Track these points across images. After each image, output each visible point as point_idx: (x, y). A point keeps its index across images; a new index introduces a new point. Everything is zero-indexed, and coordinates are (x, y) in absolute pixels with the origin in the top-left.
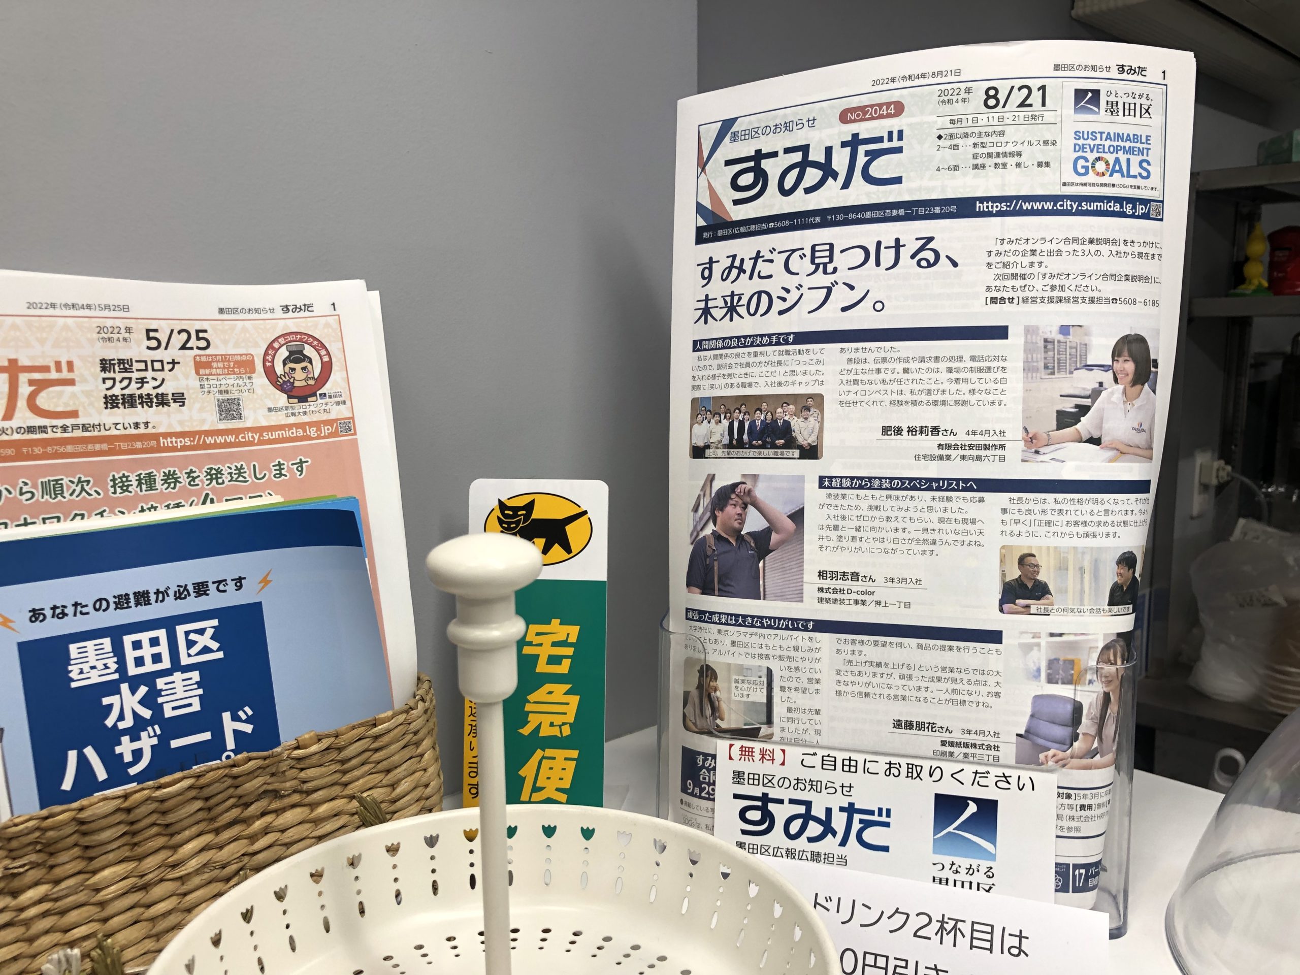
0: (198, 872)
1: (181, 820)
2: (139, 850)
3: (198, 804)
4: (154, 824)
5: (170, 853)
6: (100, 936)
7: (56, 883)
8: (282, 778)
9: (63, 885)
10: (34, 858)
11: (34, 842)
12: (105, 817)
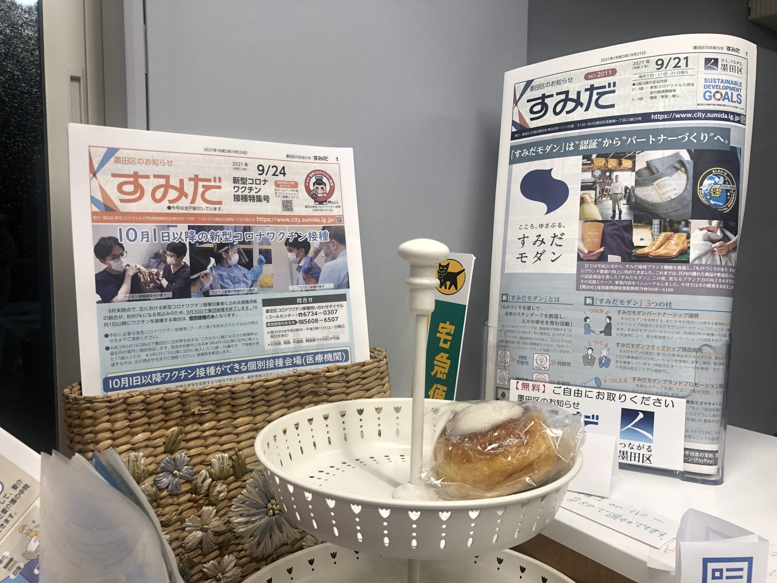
2: (255, 411)
4: (262, 400)
5: (267, 415)
6: (236, 449)
7: (219, 421)
8: (320, 386)
9: (222, 423)
10: (211, 407)
11: (212, 399)
12: (243, 392)
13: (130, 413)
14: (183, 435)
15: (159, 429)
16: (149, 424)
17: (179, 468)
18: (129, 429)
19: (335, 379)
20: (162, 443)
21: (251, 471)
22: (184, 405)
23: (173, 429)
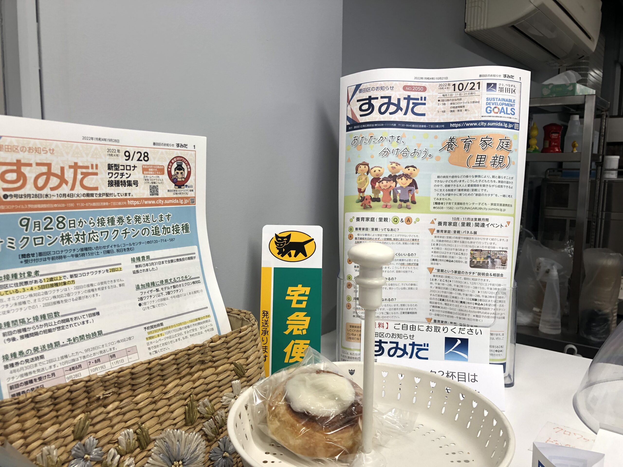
0: (175, 396)
1: (168, 374)
3: (175, 367)
4: (159, 375)
5: (164, 388)
6: (139, 423)
7: (121, 401)
8: (206, 356)
9: (124, 402)
10: (114, 390)
11: (115, 383)
12: (141, 372)
13: (38, 411)
14: (90, 420)
15: (67, 419)
16: (57, 417)
17: (89, 452)
18: (39, 425)
19: (218, 348)
20: (71, 432)
21: (155, 440)
22: (88, 393)
23: (80, 417)
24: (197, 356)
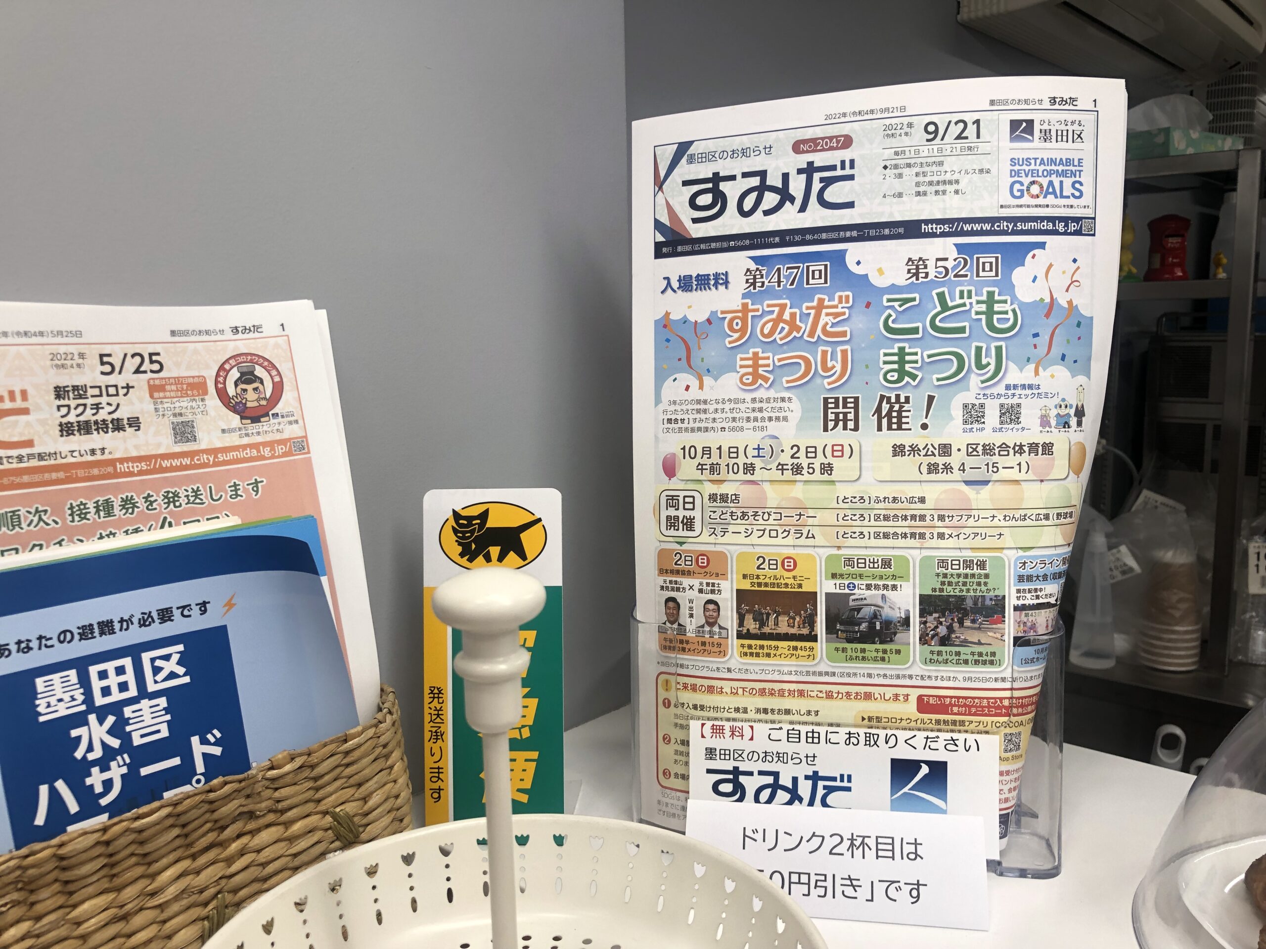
0: (176, 899)
1: (158, 849)
2: (117, 882)
3: (176, 831)
4: (132, 855)
5: (148, 882)
7: (38, 919)
9: (44, 921)
10: (15, 896)
11: (16, 881)
12: (84, 851)
19: (288, 779)
24: (235, 802)
